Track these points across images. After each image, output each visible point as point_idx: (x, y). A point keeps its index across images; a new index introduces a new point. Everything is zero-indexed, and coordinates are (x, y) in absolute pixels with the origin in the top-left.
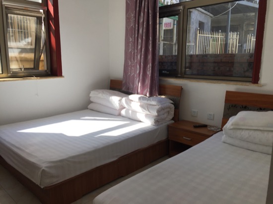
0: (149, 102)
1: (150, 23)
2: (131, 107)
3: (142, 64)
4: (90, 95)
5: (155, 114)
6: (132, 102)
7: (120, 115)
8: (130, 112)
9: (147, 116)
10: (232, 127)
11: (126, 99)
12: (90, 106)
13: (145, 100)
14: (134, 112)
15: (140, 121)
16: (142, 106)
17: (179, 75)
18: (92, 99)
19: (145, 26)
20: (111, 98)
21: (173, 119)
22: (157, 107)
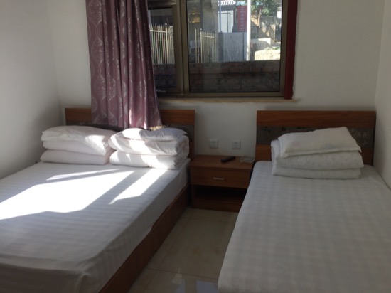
0: (160, 138)
1: (138, 19)
2: (130, 148)
3: (131, 81)
4: (43, 138)
5: (174, 152)
6: (130, 141)
7: (108, 162)
8: (128, 155)
9: (159, 157)
10: (286, 155)
11: (116, 138)
12: (45, 156)
13: (152, 135)
14: (136, 155)
15: (148, 167)
16: (149, 145)
17: (182, 94)
18: (45, 145)
19: (129, 23)
20: (86, 138)
21: (189, 157)
22: (175, 143)
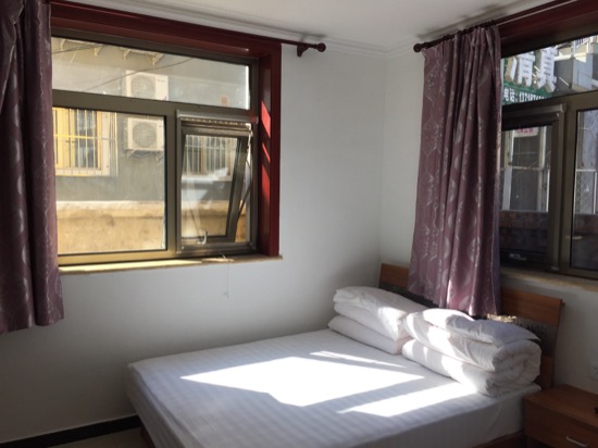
0: (473, 334)
1: (480, 146)
2: (427, 339)
3: (457, 237)
4: (335, 300)
5: (490, 366)
6: (431, 328)
7: (400, 353)
8: (425, 350)
9: (466, 367)
11: (415, 319)
12: (334, 323)
13: (463, 327)
14: (435, 353)
15: (450, 378)
16: (454, 342)
18: (337, 308)
19: (466, 152)
20: (380, 310)
22: (495, 350)
